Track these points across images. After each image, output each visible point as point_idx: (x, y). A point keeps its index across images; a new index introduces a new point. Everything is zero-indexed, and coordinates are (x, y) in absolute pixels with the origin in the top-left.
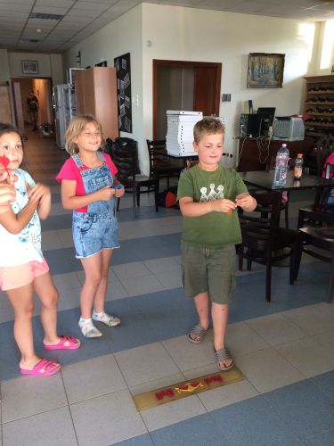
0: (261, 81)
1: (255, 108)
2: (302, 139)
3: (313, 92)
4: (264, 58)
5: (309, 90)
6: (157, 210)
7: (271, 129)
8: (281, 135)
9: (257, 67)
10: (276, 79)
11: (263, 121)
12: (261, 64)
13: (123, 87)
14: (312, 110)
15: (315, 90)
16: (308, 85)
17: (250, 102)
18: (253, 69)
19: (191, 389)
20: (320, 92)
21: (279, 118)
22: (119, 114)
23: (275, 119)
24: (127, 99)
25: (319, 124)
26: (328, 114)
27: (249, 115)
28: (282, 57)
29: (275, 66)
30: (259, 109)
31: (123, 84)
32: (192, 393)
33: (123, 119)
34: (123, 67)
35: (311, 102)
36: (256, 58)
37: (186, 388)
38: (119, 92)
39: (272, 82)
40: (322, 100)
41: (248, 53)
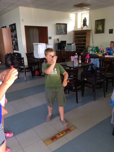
0: (60, 32)
1: (60, 41)
2: (76, 50)
3: (76, 35)
4: (60, 25)
5: (75, 35)
6: (33, 77)
7: (65, 47)
8: (69, 50)
9: (59, 28)
10: (65, 32)
11: (63, 45)
12: (60, 27)
13: (13, 35)
14: (77, 41)
15: (77, 35)
16: (75, 33)
17: (58, 39)
18: (57, 29)
19: (62, 135)
20: (79, 35)
21: (68, 44)
22: (13, 44)
23: (66, 45)
24: (16, 39)
25: (79, 45)
26: (82, 42)
27: (58, 43)
28: (66, 24)
29: (64, 27)
30: (61, 41)
31: (14, 34)
32: (62, 136)
33: (15, 46)
34: (13, 28)
35: (76, 39)
36: (58, 25)
37: (60, 135)
38: (12, 37)
39: (64, 32)
40: (79, 38)
41: (55, 23)
